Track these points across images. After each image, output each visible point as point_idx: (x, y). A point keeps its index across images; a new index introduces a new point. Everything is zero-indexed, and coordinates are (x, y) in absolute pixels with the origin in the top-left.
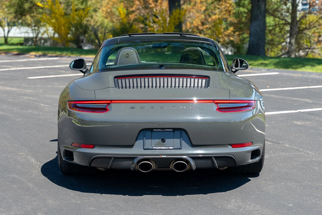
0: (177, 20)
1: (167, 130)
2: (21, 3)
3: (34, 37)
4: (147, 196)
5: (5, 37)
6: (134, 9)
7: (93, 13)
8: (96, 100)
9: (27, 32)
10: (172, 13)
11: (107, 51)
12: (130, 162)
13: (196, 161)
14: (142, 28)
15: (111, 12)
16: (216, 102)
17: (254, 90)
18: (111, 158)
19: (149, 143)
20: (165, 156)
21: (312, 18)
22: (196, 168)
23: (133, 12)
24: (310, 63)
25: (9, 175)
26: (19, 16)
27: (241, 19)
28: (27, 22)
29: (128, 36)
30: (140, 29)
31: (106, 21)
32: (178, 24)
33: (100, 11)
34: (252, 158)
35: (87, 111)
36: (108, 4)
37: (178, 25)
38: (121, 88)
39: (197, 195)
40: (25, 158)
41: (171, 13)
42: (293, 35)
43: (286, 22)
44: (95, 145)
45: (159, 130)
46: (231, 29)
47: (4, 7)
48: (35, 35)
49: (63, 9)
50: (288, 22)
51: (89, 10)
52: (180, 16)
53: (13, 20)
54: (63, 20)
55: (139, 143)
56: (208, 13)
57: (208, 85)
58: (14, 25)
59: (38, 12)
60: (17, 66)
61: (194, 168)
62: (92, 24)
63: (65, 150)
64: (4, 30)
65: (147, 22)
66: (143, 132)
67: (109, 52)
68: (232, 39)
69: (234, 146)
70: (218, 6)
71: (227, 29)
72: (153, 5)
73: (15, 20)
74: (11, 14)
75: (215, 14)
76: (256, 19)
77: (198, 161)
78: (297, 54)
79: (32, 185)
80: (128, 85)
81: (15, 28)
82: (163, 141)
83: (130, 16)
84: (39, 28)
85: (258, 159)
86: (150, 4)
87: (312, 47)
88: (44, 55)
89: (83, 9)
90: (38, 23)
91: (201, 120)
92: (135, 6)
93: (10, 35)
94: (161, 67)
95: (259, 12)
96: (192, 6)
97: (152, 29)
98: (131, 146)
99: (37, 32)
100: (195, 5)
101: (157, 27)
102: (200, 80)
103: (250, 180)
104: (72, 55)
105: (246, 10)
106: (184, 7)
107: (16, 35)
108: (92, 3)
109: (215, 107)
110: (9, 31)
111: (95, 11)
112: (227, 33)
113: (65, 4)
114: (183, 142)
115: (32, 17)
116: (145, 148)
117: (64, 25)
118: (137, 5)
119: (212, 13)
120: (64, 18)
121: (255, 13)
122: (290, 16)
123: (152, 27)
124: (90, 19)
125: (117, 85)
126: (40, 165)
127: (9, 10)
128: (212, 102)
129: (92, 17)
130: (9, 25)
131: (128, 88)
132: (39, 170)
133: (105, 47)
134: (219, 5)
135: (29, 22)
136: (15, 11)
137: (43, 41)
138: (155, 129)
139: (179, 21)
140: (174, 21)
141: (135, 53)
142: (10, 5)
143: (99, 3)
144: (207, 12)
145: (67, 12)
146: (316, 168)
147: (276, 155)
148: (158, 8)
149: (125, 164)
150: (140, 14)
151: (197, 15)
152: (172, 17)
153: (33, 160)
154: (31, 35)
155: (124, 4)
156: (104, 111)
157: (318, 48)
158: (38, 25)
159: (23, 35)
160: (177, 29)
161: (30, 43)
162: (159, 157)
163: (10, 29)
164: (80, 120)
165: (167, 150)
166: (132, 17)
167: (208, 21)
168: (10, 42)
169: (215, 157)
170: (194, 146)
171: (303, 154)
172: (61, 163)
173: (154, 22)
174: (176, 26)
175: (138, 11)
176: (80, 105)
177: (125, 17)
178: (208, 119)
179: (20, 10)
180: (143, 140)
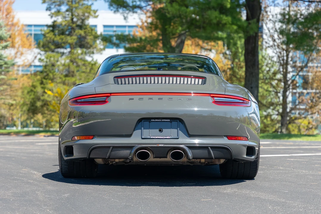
1: (165, 120)
4: (144, 186)
8: (96, 94)
13: (193, 151)
16: (212, 95)
18: (109, 147)
19: (147, 133)
20: (163, 145)
22: (193, 158)
34: (247, 155)
38: (120, 84)
39: (194, 187)
44: (94, 136)
45: (157, 120)
55: (137, 132)
57: (204, 83)
63: (65, 146)
66: (141, 122)
69: (230, 138)
80: (127, 83)
85: (253, 157)
91: (198, 111)
94: (159, 69)
98: (129, 136)
102: (197, 80)
103: (246, 181)
109: (211, 100)
114: (180, 132)
116: (143, 137)
125: (116, 83)
126: (41, 174)
128: (208, 95)
132: (40, 176)
138: (153, 119)
153: (35, 172)
156: (103, 102)
162: (156, 145)
165: (164, 140)
169: (212, 147)
170: (190, 136)
178: (205, 110)
179: (33, 108)
180: (141, 130)
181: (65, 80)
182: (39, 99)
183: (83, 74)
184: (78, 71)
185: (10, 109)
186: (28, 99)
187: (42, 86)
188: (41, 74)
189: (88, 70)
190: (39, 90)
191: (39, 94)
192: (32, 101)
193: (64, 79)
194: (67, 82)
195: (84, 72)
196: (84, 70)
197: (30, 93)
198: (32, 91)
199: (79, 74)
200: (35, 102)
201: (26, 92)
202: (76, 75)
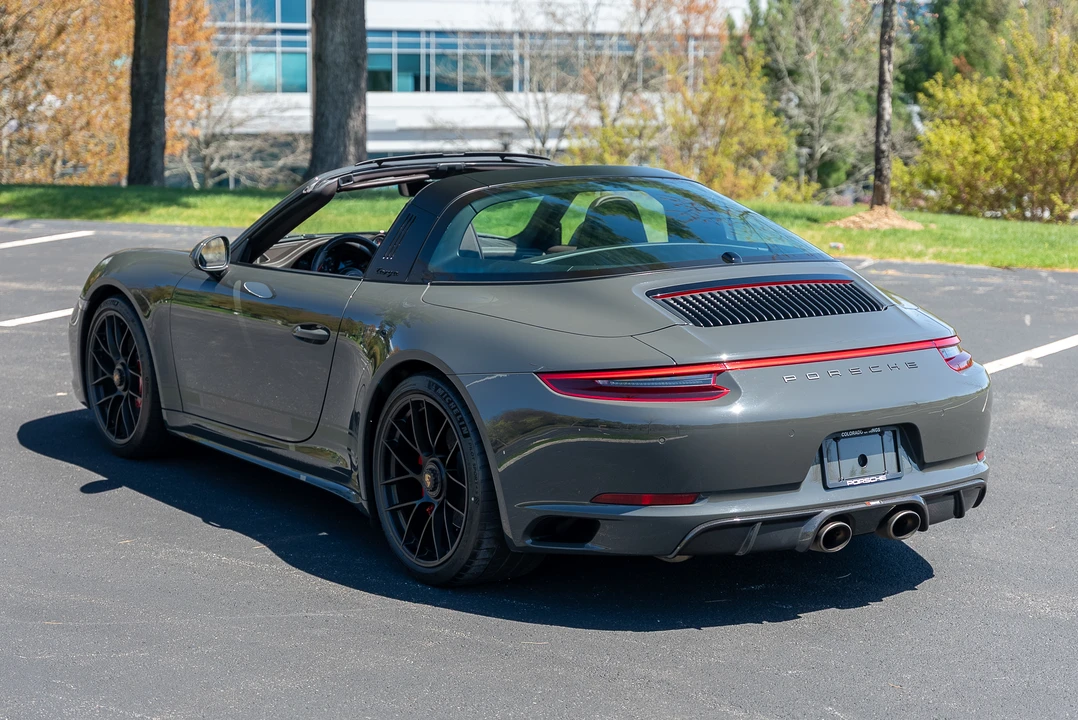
8: (677, 366)
16: (937, 344)
18: (752, 524)
20: (878, 502)
44: (699, 494)
45: (853, 433)
82: (864, 461)
94: (728, 257)
98: (794, 486)
116: (828, 487)
128: (933, 345)
138: (843, 431)
162: (863, 505)
165: (876, 485)
180: (820, 466)
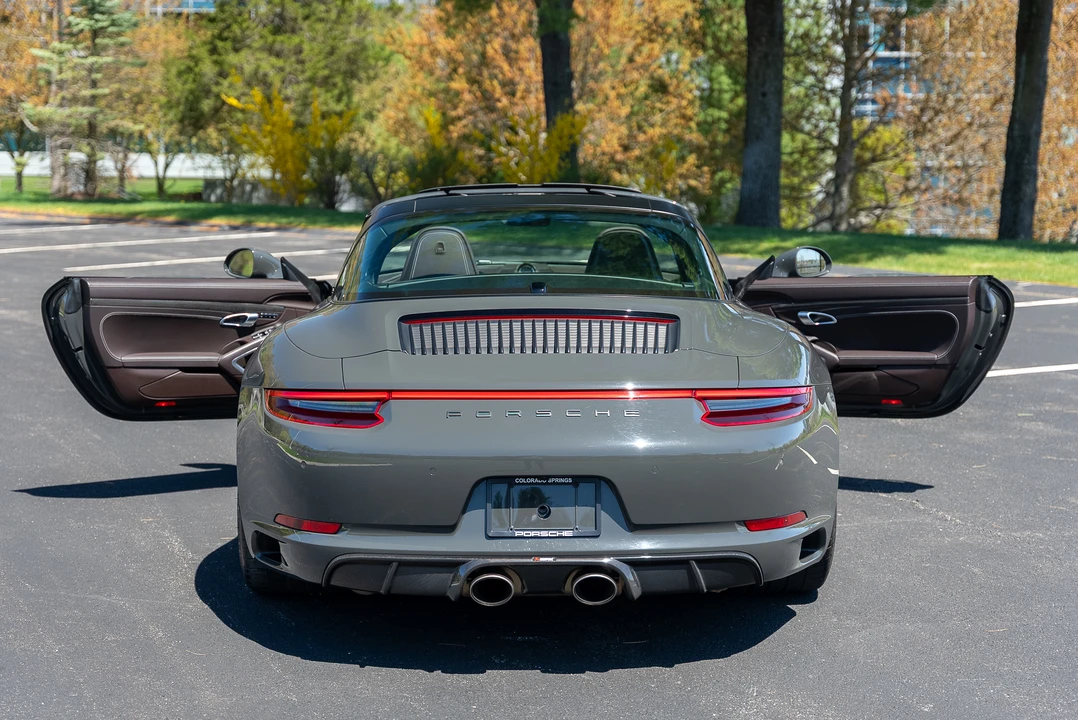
0: (565, 139)
1: (557, 480)
2: (195, 97)
3: (226, 179)
4: (495, 671)
5: (158, 178)
6: (460, 111)
7: (366, 123)
8: (346, 391)
9: (209, 167)
10: (554, 123)
11: (382, 239)
12: (446, 576)
13: (643, 572)
14: (480, 158)
15: (407, 119)
16: (699, 394)
17: (802, 349)
18: (389, 563)
20: (551, 559)
21: (888, 134)
22: (643, 593)
23: (459, 118)
24: (895, 248)
25: (101, 598)
26: (190, 129)
27: (715, 137)
28: (209, 142)
29: (443, 193)
30: (476, 160)
31: (394, 142)
32: (568, 149)
33: (381, 117)
34: (803, 556)
35: (321, 423)
36: (400, 100)
37: (567, 153)
38: (418, 354)
39: (643, 671)
40: (154, 534)
41: (551, 123)
42: (845, 176)
43: (828, 145)
44: (341, 524)
45: (532, 480)
46: (692, 159)
47: (155, 107)
48: (228, 174)
49: (293, 111)
50: (831, 144)
51: (356, 114)
52: (574, 131)
53: (177, 138)
54: (290, 142)
55: (474, 518)
56: (637, 121)
57: (673, 342)
58: (181, 151)
59: (234, 120)
60: (173, 256)
61: (636, 591)
62: (361, 149)
63: (256, 532)
64: (156, 163)
65: (493, 144)
66: (484, 484)
67: (385, 241)
68: (693, 183)
69: (753, 525)
70: (658, 105)
71: (682, 159)
72: (505, 101)
73: (182, 138)
74: (171, 123)
75: (652, 126)
76: (758, 138)
77: (646, 572)
78: (852, 221)
79: (161, 634)
80: (439, 345)
81: (182, 156)
82: (545, 513)
83: (451, 128)
84: (237, 157)
85: (818, 555)
86: (499, 100)
87: (891, 204)
88: (247, 227)
89: (340, 115)
90: (234, 147)
92: (461, 105)
93: (171, 173)
94: (536, 287)
95: (765, 120)
96: (598, 105)
97: (504, 159)
98: (449, 529)
99: (233, 166)
100: (605, 103)
101: (515, 156)
102: (651, 328)
103: (793, 614)
104: (311, 227)
105: (724, 115)
106: (580, 107)
107: (185, 174)
108: (363, 99)
109: (698, 410)
110: (167, 166)
111: (370, 117)
112: (683, 169)
113: (299, 102)
114: (604, 516)
115: (220, 131)
116: (491, 535)
117: (292, 151)
118: (467, 103)
119: (646, 120)
120: (292, 134)
121: (756, 122)
122: (837, 130)
123: (506, 155)
124: (356, 135)
125: (406, 344)
126: (192, 559)
127: (165, 115)
128: (689, 395)
129: (362, 131)
130: (167, 150)
131: (440, 353)
132: (188, 578)
133: (374, 228)
134: (662, 103)
135: (215, 143)
136: (179, 116)
137: (248, 188)
138: (519, 477)
139: (571, 141)
140: (559, 142)
141: (460, 241)
142: (169, 102)
143: (379, 97)
144: (634, 119)
145: (302, 119)
146: (976, 570)
147: (856, 524)
148: (517, 110)
149: (431, 582)
150: (475, 126)
151: (611, 126)
152: (555, 133)
153: (176, 544)
154: (220, 174)
155: (438, 99)
156: (369, 422)
157: (904, 207)
158: (236, 150)
159: (201, 173)
160: (567, 160)
161: (219, 191)
162: (532, 560)
163: (169, 159)
164: (298, 447)
165: (555, 540)
166: (456, 131)
167: (637, 142)
168: (171, 191)
169: (699, 561)
170: (635, 527)
171: (928, 520)
172: (246, 562)
173: (509, 144)
174: (564, 155)
175: (471, 117)
176: (298, 404)
177: (439, 133)
178: (679, 446)
179: (193, 114)
180: (484, 510)
181: (274, 41)
182: (207, 92)
183: (319, 26)
184: (306, 18)
185: (135, 111)
186: (181, 89)
187: (215, 57)
188: (211, 25)
189: (333, 15)
190: (208, 68)
191: (205, 80)
192: (191, 98)
193: (270, 39)
194: (277, 47)
195: (321, 20)
196: (323, 15)
197: (185, 76)
198: (189, 69)
199: (310, 26)
200: (197, 100)
201: (174, 71)
202: (301, 29)
